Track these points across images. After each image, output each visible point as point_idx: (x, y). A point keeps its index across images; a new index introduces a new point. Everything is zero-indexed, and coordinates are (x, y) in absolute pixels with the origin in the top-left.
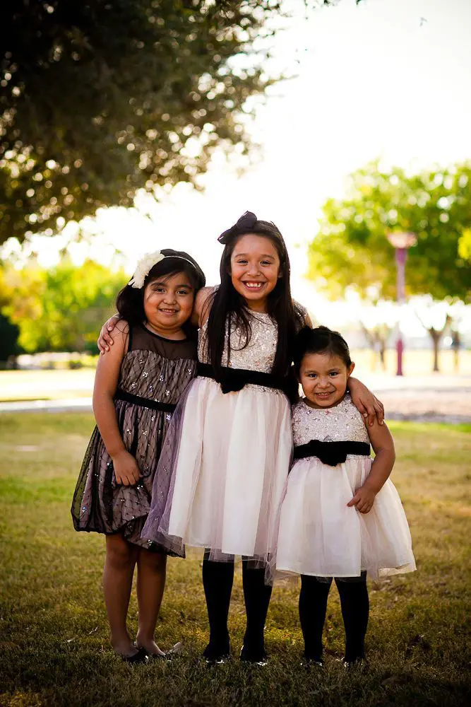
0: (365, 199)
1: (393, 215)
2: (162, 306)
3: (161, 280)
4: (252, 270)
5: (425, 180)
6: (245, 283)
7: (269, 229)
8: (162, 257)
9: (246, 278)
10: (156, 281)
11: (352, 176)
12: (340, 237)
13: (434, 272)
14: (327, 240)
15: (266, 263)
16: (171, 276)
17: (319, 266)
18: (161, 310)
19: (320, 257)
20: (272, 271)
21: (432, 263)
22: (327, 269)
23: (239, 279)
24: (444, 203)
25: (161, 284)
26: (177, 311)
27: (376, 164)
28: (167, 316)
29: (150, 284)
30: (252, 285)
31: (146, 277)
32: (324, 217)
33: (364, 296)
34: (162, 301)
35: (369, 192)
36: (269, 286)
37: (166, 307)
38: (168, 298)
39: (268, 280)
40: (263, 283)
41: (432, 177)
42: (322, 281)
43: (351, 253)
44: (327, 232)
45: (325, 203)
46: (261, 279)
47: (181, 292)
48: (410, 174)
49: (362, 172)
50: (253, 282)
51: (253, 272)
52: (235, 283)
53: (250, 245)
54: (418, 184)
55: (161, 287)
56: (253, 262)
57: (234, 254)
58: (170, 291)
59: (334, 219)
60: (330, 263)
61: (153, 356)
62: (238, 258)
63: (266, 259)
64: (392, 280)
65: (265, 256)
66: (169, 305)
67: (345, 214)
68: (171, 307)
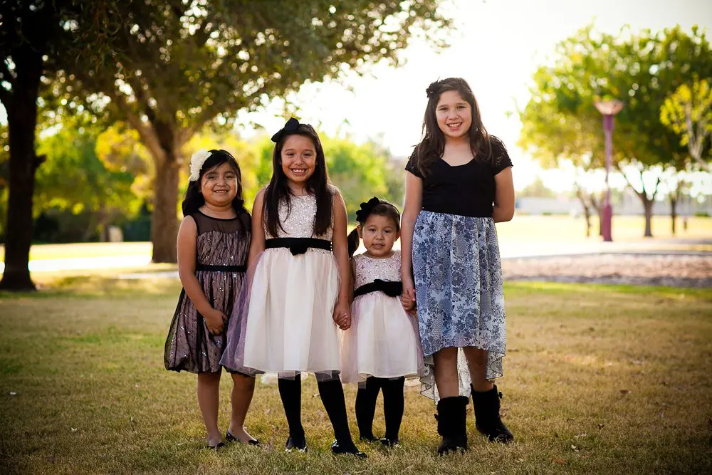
0: (576, 68)
1: (604, 82)
2: (216, 188)
3: (213, 170)
4: (297, 160)
5: (636, 48)
6: (292, 169)
7: (308, 130)
8: (210, 154)
9: (293, 166)
10: (208, 172)
11: (563, 44)
12: (551, 105)
13: (645, 138)
14: (539, 107)
15: (306, 155)
16: (219, 166)
17: (530, 134)
18: (215, 191)
19: (531, 125)
20: (311, 161)
21: (642, 129)
22: (538, 136)
23: (289, 167)
24: (654, 70)
25: (214, 173)
26: (227, 191)
27: (587, 31)
28: (221, 196)
29: (205, 175)
30: (297, 171)
31: (200, 170)
32: (535, 85)
33: (575, 163)
34: (216, 185)
35: (579, 62)
36: (310, 172)
37: (219, 188)
38: (220, 182)
39: (309, 167)
40: (305, 170)
41: (643, 44)
42: (533, 148)
43: (562, 121)
44: (538, 100)
45: (536, 71)
46: (304, 167)
47: (228, 177)
48: (620, 41)
49: (573, 41)
50: (299, 169)
51: (299, 162)
52: (285, 170)
53: (294, 142)
54: (628, 51)
55: (213, 175)
56: (298, 154)
57: (284, 149)
58: (221, 177)
59: (545, 87)
60: (541, 131)
61: (217, 235)
62: (287, 152)
63: (307, 152)
64: (602, 147)
65: (307, 150)
66: (221, 187)
67: (556, 82)
68: (223, 188)
